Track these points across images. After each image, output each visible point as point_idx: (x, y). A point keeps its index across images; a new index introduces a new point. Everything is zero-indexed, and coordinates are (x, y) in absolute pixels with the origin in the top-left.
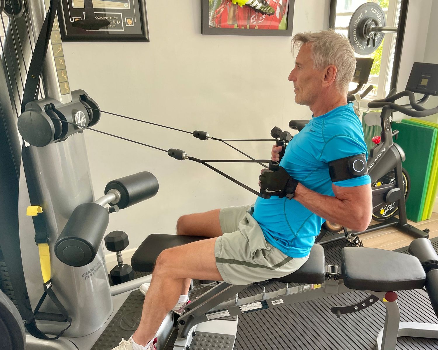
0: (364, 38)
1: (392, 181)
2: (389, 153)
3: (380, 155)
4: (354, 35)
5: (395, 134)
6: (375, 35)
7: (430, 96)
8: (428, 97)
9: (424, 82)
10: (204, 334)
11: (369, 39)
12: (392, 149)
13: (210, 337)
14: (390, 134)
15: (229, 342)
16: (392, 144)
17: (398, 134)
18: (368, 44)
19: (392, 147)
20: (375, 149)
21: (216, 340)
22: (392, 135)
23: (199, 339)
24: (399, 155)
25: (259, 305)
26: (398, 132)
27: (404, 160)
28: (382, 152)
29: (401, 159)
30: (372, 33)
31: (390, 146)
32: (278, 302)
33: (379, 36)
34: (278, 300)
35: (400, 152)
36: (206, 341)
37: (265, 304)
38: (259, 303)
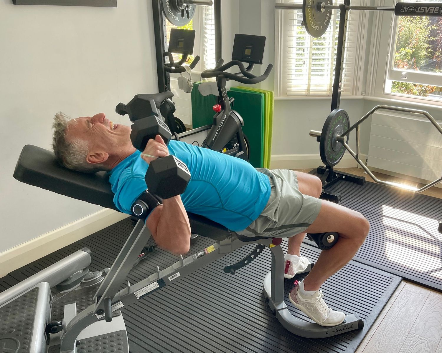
0: (178, 9)
1: (235, 146)
2: (230, 119)
3: (223, 122)
4: (167, 7)
5: (231, 101)
6: (187, 6)
7: (254, 64)
8: (253, 66)
9: (248, 52)
10: (89, 340)
11: (183, 11)
12: (232, 116)
13: (97, 340)
14: (228, 102)
15: (122, 338)
16: (230, 111)
17: (234, 101)
18: (183, 16)
19: (231, 113)
20: (217, 117)
21: (105, 341)
22: (230, 102)
23: (85, 346)
24: (239, 120)
25: (156, 285)
26: (234, 99)
27: (243, 125)
28: (224, 120)
29: (241, 124)
30: (185, 4)
31: (229, 113)
32: (175, 276)
33: (191, 8)
34: (175, 275)
35: (239, 117)
36: (94, 346)
37: (162, 282)
38: (156, 283)
